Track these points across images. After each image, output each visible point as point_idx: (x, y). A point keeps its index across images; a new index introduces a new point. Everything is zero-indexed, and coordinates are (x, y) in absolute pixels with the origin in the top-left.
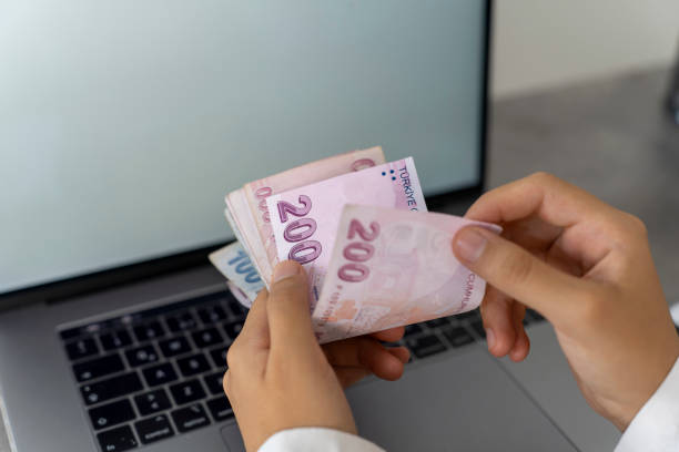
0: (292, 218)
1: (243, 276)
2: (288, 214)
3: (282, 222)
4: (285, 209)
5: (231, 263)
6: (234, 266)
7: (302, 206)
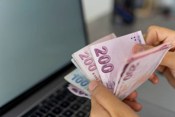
0: (101, 55)
1: (80, 84)
2: (99, 53)
3: (97, 56)
4: (97, 51)
5: (73, 79)
6: (75, 80)
7: (104, 50)
